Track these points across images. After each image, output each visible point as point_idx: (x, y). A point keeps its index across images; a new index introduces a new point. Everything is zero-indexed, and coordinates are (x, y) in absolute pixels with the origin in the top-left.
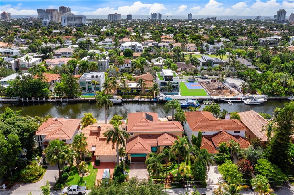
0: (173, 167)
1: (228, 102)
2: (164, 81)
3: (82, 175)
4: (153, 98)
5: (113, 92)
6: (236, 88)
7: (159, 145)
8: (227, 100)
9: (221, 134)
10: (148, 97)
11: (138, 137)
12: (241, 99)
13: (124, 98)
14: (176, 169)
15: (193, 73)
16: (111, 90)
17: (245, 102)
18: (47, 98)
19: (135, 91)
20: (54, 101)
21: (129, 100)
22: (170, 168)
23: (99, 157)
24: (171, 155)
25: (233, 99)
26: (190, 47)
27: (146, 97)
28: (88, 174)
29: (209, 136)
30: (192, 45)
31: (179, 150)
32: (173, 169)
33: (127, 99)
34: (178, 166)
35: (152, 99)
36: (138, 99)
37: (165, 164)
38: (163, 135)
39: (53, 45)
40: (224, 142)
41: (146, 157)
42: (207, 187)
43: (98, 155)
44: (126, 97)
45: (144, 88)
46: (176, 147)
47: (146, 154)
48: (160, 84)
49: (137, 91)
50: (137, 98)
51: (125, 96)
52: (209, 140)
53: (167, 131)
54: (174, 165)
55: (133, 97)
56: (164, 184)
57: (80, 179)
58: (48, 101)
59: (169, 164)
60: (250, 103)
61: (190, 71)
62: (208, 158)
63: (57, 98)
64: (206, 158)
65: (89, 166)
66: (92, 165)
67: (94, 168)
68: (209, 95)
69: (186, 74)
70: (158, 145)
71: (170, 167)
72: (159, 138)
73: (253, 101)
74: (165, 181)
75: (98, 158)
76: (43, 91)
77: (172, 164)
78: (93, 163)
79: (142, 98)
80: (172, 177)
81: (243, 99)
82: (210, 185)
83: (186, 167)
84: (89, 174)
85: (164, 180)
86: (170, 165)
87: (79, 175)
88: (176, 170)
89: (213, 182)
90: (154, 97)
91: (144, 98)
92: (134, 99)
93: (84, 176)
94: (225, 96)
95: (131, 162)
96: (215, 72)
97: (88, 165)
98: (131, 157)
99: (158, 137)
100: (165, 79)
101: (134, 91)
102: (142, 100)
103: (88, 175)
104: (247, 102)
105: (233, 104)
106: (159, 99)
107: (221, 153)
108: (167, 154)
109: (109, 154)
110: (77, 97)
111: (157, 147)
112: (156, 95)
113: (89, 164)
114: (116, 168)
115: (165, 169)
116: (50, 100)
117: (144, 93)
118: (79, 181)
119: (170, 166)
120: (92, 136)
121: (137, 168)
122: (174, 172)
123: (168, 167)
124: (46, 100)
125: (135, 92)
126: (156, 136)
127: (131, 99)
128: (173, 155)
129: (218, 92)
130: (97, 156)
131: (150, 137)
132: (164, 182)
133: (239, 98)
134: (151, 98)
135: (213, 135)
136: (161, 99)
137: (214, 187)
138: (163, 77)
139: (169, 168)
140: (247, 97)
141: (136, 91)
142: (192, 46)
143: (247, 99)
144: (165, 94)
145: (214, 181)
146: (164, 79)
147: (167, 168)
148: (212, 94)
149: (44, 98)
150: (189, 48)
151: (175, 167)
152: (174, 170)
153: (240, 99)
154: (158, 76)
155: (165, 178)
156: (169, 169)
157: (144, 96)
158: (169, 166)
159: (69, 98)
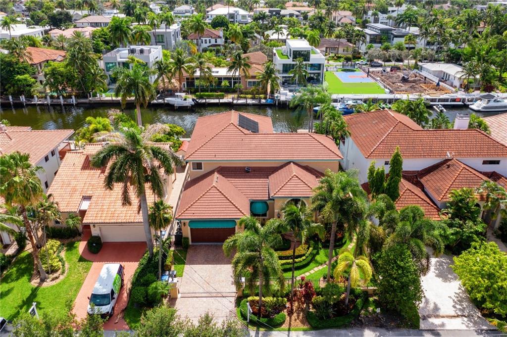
0: (312, 259)
1: (435, 107)
2: (290, 61)
3: (38, 280)
4: (265, 98)
5: (176, 84)
6: (446, 81)
7: (272, 195)
8: (432, 103)
9: (449, 166)
10: (254, 96)
11: (216, 173)
12: (464, 100)
13: (201, 97)
14: (321, 264)
15: (351, 56)
16: (173, 81)
17: (471, 106)
18: (30, 96)
19: (225, 83)
20: (46, 103)
21: (212, 101)
22: (304, 263)
23: (97, 228)
24: (307, 223)
25: (446, 100)
26: (342, 18)
27: (250, 96)
28: (57, 278)
29: (413, 172)
30: (345, 15)
31: (333, 207)
32: (312, 265)
33: (207, 100)
34: (326, 256)
35: (263, 101)
36: (231, 100)
37: (288, 249)
38: (284, 168)
39: (77, 14)
40: (465, 189)
41: (235, 228)
42: (422, 325)
43: (96, 221)
44: (206, 96)
45: (246, 77)
46: (325, 200)
47: (233, 221)
48: (281, 68)
49: (230, 83)
50: (228, 99)
51: (202, 93)
52: (412, 183)
53: (295, 158)
54: (315, 252)
55: (220, 95)
56: (285, 312)
57: (28, 293)
58: (33, 103)
59: (300, 250)
60: (485, 108)
61: (345, 53)
62: (426, 236)
63: (52, 97)
64: (422, 235)
65: (69, 252)
66: (78, 251)
67: (81, 259)
68: (391, 92)
69: (335, 58)
70: (269, 197)
71: (304, 260)
72: (272, 175)
73: (492, 104)
74: (288, 305)
75: (95, 232)
76: (19, 80)
77: (311, 249)
78: (81, 246)
79: (241, 97)
80: (309, 292)
81: (468, 101)
82: (430, 317)
83: (357, 265)
84: (62, 277)
85: (286, 299)
86: (303, 252)
87: (30, 280)
88: (320, 267)
89: (436, 308)
90: (268, 96)
91: (245, 98)
92: (221, 101)
93: (45, 285)
94: (428, 94)
95: (192, 242)
96: (397, 52)
97: (67, 250)
98: (191, 229)
99: (270, 175)
100: (291, 59)
101: (223, 84)
102: (241, 101)
103: (58, 281)
104: (478, 107)
105: (445, 110)
106: (279, 100)
107: (457, 220)
108: (295, 222)
109: (125, 221)
110: (96, 96)
111: (268, 202)
112: (272, 92)
113: (71, 247)
114: (145, 262)
115: (288, 264)
116: (36, 101)
117: (246, 88)
118: (23, 301)
119: (304, 255)
120: (87, 172)
121: (207, 262)
122: (315, 274)
123: (297, 260)
124: (29, 101)
125: (225, 86)
126: (264, 171)
127: (216, 101)
128: (315, 225)
129: (411, 87)
130: (91, 226)
131: (247, 174)
132: (284, 307)
133: (458, 99)
134: (260, 98)
135: (423, 170)
136: (283, 98)
137: (443, 325)
138: (289, 55)
139: (300, 262)
140: (477, 97)
141: (228, 84)
142: (345, 17)
143: (477, 100)
144: (291, 91)
145: (439, 306)
146: (289, 58)
147: (296, 262)
148: (397, 91)
149: (23, 96)
150: (339, 21)
151: (318, 258)
152: (316, 269)
153: (460, 101)
154: (277, 54)
155: (287, 295)
156: (301, 264)
157: (246, 94)
158: (300, 256)
159: (77, 97)
